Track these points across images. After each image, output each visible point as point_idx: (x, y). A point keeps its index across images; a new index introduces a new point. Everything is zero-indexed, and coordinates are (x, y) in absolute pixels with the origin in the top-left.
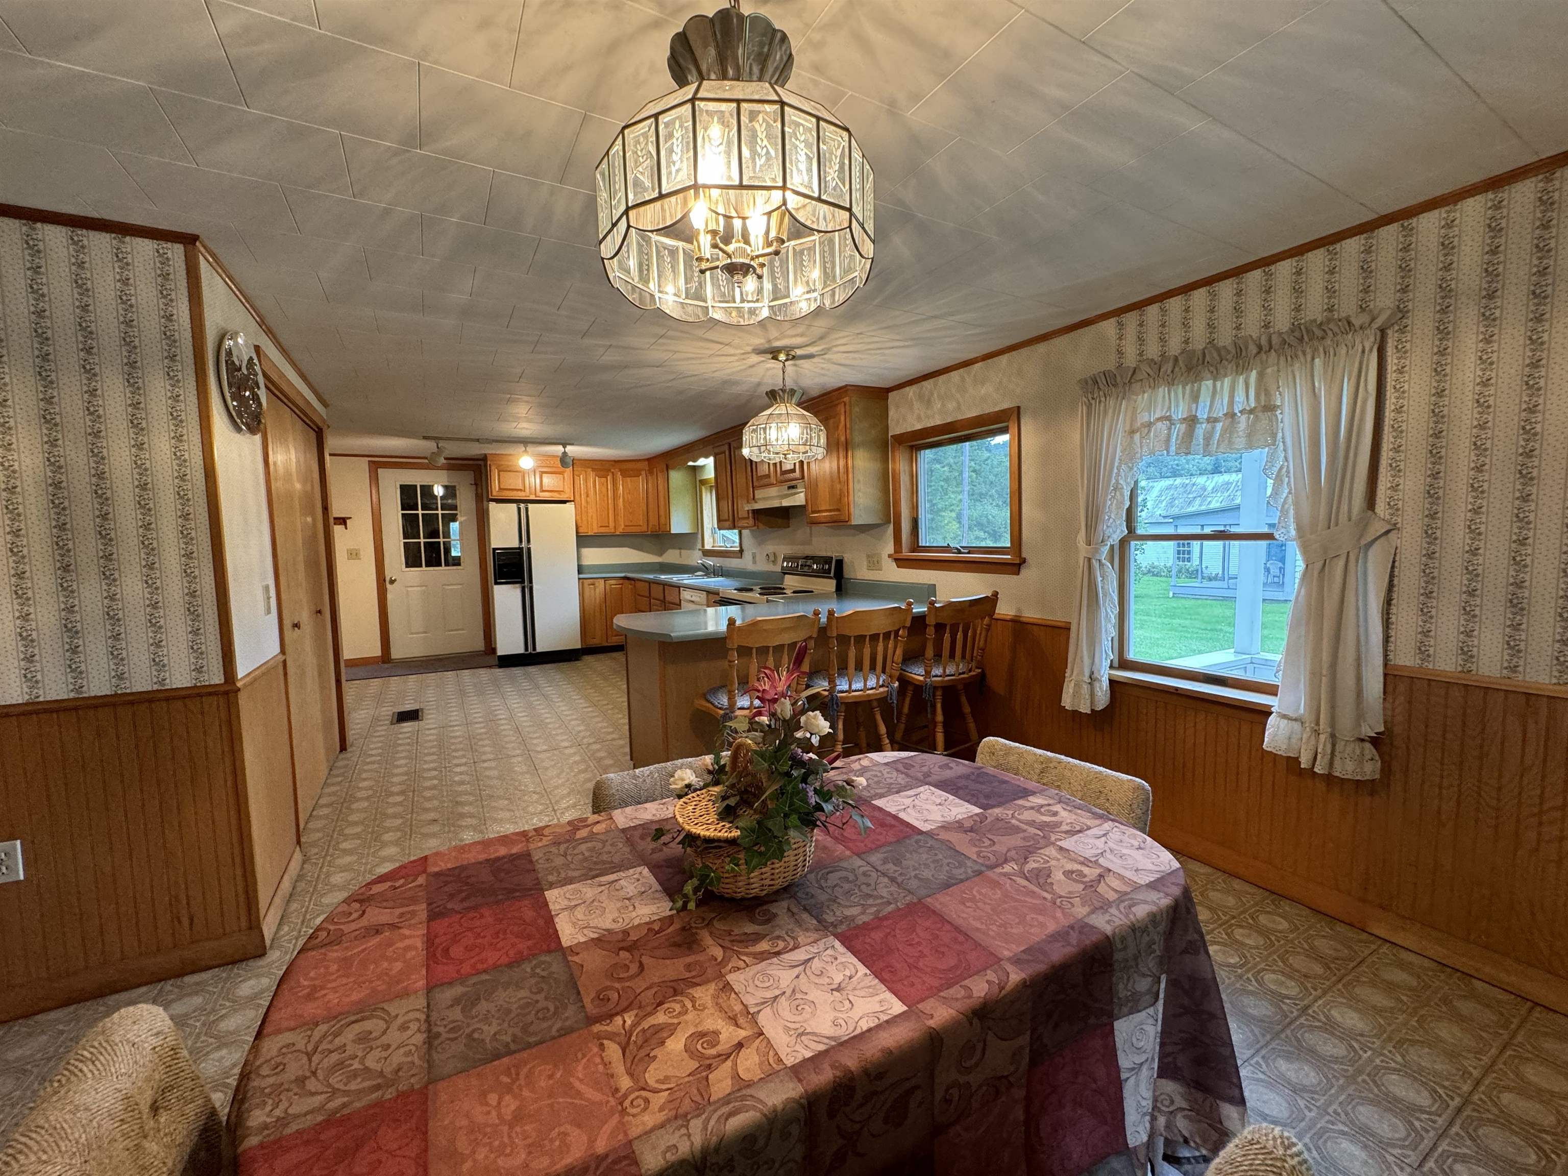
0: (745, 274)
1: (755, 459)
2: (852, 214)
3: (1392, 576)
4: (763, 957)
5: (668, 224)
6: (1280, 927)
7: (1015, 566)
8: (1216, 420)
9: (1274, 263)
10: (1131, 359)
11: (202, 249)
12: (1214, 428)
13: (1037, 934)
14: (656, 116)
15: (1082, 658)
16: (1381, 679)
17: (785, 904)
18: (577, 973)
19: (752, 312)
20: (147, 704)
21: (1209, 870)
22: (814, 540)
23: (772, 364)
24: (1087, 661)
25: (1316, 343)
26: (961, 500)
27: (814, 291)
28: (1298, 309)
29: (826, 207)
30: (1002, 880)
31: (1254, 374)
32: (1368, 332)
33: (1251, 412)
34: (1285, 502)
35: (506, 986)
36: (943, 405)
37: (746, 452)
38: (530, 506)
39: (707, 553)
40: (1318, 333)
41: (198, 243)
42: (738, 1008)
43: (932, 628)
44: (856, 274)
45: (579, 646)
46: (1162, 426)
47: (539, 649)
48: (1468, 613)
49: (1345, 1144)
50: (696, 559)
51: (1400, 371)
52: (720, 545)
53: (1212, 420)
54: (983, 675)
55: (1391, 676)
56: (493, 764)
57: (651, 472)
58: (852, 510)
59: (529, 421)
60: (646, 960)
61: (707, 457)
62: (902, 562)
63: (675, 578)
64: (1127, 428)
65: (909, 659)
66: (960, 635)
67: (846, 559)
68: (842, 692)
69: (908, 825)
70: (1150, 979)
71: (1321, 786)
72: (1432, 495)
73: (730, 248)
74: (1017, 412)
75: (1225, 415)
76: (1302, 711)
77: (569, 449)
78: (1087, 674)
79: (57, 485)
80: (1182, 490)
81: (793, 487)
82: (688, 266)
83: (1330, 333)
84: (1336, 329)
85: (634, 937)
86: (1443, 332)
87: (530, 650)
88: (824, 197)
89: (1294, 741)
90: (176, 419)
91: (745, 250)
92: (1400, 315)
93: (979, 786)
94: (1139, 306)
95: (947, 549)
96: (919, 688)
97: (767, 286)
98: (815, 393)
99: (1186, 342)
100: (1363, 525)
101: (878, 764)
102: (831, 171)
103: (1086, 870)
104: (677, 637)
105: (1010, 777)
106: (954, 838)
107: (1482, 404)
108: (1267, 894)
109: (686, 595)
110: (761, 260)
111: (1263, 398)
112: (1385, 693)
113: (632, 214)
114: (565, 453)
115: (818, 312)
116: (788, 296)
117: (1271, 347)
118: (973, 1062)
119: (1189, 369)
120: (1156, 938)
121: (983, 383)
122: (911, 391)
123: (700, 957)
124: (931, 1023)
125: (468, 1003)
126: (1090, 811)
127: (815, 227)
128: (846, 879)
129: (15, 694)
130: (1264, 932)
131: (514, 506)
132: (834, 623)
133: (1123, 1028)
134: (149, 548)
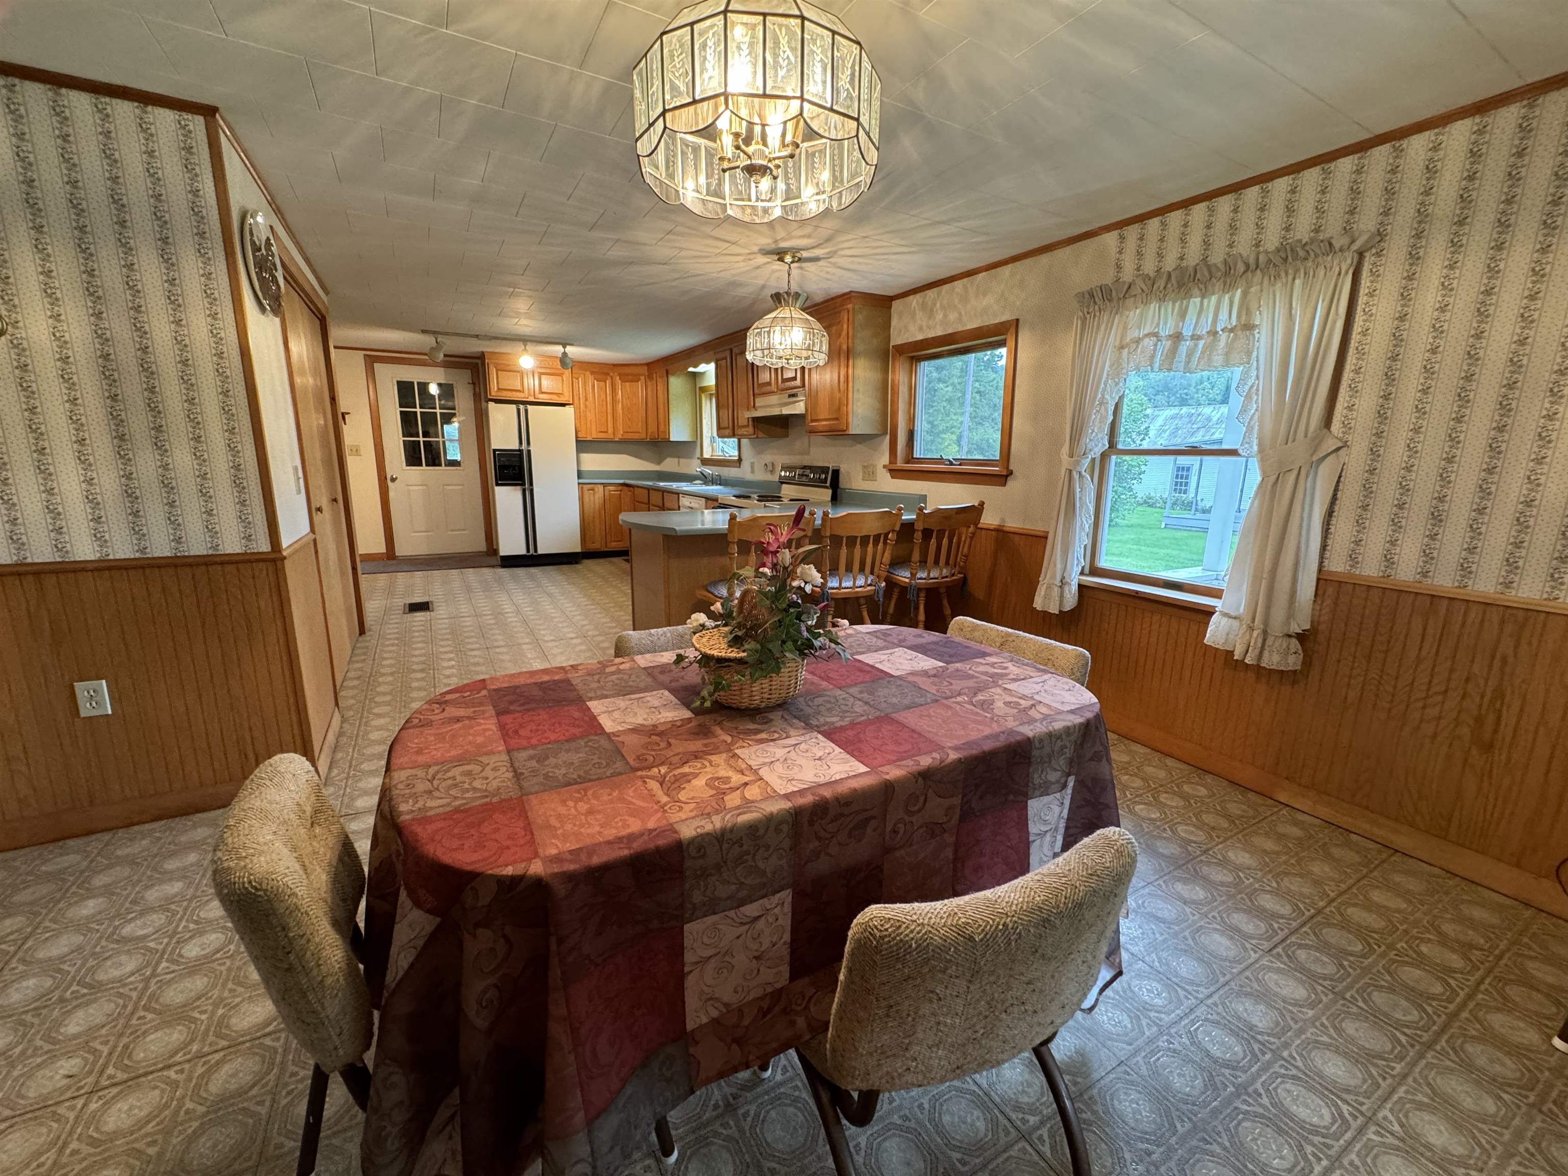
0: (763, 175)
1: (757, 363)
2: (859, 124)
3: (1336, 490)
4: (762, 741)
5: (700, 127)
6: (1200, 794)
7: (1002, 478)
8: (1199, 338)
9: (1272, 179)
10: (1128, 275)
11: (221, 123)
12: (1196, 345)
13: (974, 735)
14: (692, 24)
15: (1055, 565)
16: (1314, 584)
17: (780, 713)
18: (620, 746)
19: (766, 211)
20: (203, 568)
21: (1148, 751)
22: (813, 450)
23: (778, 265)
24: (1059, 566)
25: (1299, 262)
26: (962, 423)
27: (824, 192)
28: (1287, 229)
29: (836, 116)
30: (953, 705)
31: (1239, 292)
32: (1346, 254)
33: (1232, 330)
34: (1251, 419)
35: (568, 751)
36: (945, 316)
37: (749, 357)
38: (529, 407)
39: (705, 462)
40: (1302, 253)
41: (217, 116)
42: (744, 766)
43: (920, 533)
44: (862, 178)
45: (579, 550)
46: (1149, 343)
47: (541, 551)
48: (1396, 524)
49: (1216, 937)
50: (695, 467)
51: (1371, 295)
52: (718, 455)
53: (1196, 338)
54: (965, 579)
55: (1323, 580)
56: (504, 650)
57: (650, 377)
58: (850, 419)
59: (528, 316)
60: (672, 741)
61: (708, 362)
62: (895, 473)
63: (674, 485)
64: (1117, 344)
65: (897, 564)
66: (945, 541)
67: (842, 470)
68: (833, 588)
69: (882, 671)
70: (1059, 773)
71: (1251, 675)
72: (1382, 416)
73: (750, 150)
74: (1015, 325)
75: (1208, 333)
76: (1241, 610)
77: (569, 349)
78: (1058, 578)
79: (106, 357)
80: (1187, 420)
81: (793, 395)
82: (709, 164)
83: (1312, 254)
84: (1318, 251)
85: (661, 728)
86: (1414, 257)
87: (532, 552)
88: (835, 107)
89: (1231, 637)
90: (208, 294)
91: (763, 152)
92: (1378, 238)
93: (945, 650)
94: (1141, 219)
95: (940, 461)
96: (904, 589)
97: (781, 186)
98: (819, 298)
99: (1182, 258)
100: (1317, 443)
101: (861, 633)
102: (844, 77)
103: (1022, 702)
104: (681, 531)
105: (972, 644)
106: (920, 681)
107: (1438, 330)
108: (1194, 769)
109: (685, 501)
110: (777, 162)
111: (1244, 318)
112: (1316, 595)
113: (668, 116)
114: (565, 354)
115: (827, 213)
116: (799, 197)
117: (1257, 267)
118: (916, 808)
119: (1181, 285)
120: (1068, 744)
121: (985, 295)
122: (914, 300)
123: (714, 740)
124: (887, 777)
125: (541, 759)
126: (1035, 667)
127: (826, 135)
128: (830, 702)
129: (88, 552)
130: (1185, 797)
131: (514, 407)
132: (828, 524)
133: (1034, 805)
134: (194, 421)
